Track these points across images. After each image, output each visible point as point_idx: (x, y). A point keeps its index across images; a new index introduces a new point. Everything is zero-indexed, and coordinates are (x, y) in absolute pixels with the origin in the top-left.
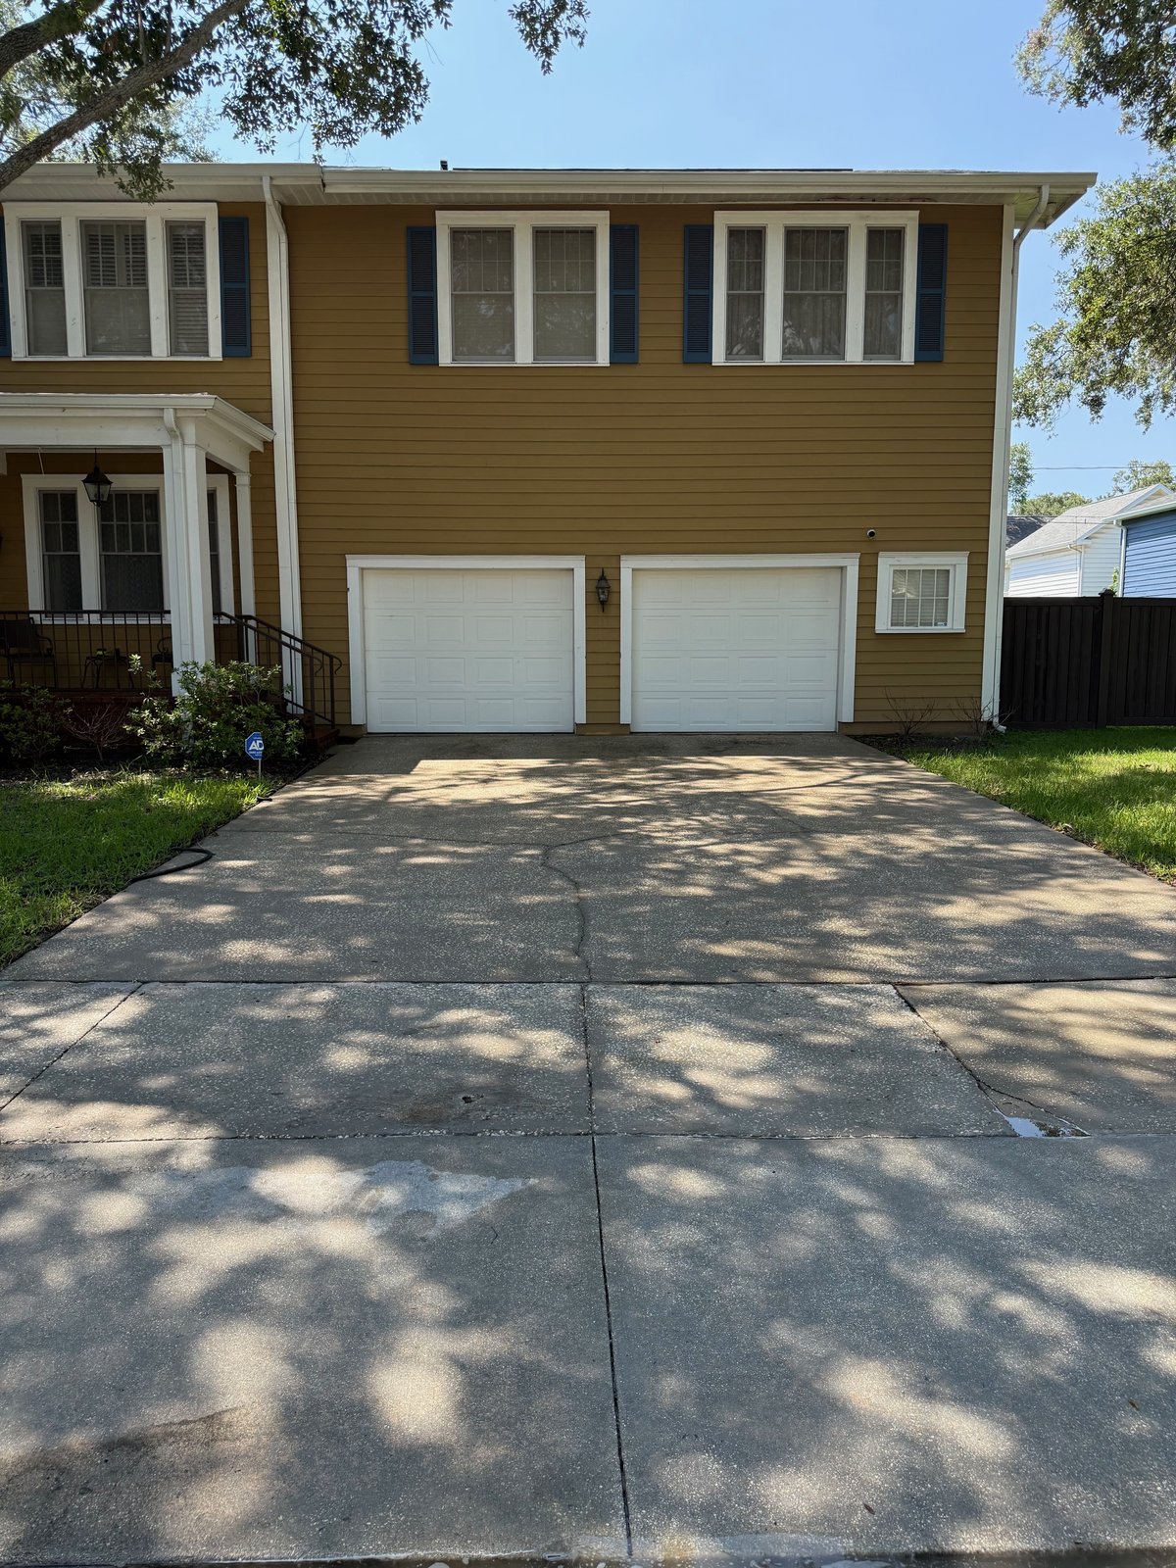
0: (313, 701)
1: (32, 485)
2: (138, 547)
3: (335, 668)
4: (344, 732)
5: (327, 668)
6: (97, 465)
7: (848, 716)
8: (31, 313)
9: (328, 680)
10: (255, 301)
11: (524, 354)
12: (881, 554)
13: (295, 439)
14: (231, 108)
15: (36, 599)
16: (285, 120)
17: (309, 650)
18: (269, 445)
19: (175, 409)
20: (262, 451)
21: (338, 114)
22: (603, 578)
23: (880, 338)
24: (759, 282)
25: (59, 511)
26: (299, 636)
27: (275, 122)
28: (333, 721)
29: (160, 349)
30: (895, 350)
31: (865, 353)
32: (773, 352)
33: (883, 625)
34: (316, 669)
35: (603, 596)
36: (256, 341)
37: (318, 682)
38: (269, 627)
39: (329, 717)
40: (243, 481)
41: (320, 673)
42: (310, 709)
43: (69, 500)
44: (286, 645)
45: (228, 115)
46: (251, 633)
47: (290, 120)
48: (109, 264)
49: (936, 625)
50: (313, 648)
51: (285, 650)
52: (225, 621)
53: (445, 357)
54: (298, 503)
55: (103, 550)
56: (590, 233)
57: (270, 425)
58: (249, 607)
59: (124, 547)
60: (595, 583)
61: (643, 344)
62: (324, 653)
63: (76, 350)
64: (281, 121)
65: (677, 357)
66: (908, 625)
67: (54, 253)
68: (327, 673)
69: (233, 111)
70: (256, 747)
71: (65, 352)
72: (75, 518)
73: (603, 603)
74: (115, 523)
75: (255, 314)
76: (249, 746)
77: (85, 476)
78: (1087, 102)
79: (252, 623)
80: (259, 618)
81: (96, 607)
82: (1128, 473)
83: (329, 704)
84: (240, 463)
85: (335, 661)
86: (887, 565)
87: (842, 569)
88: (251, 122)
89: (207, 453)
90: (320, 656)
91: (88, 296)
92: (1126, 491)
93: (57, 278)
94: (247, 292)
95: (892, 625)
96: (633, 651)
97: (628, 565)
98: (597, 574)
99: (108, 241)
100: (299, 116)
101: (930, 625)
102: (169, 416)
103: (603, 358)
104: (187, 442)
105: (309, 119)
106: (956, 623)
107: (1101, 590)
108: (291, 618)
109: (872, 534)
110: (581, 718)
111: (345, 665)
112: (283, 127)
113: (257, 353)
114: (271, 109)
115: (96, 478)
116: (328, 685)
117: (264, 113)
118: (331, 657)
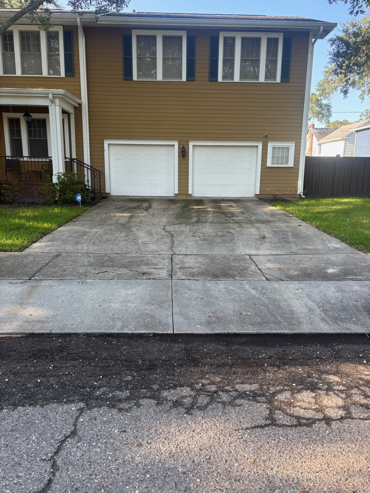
0: (94, 185)
1: (6, 116)
2: (40, 137)
3: (101, 175)
4: (104, 195)
5: (98, 175)
6: (27, 110)
7: (258, 193)
8: (4, 61)
9: (99, 179)
10: (75, 58)
11: (160, 77)
12: (269, 142)
13: (88, 103)
14: (71, 2)
15: (8, 153)
16: (87, 6)
17: (93, 169)
18: (80, 105)
19: (52, 94)
20: (78, 106)
21: (103, 3)
22: (184, 148)
23: (270, 74)
24: (233, 55)
25: (15, 125)
26: (89, 165)
27: (84, 6)
28: (100, 191)
29: (45, 73)
30: (275, 78)
31: (265, 79)
32: (237, 78)
33: (269, 164)
34: (95, 175)
35: (183, 154)
36: (76, 71)
37: (96, 180)
38: (81, 162)
39: (99, 190)
40: (72, 117)
41: (96, 177)
42: (93, 188)
43: (18, 121)
44: (86, 167)
45: (70, 4)
46: (75, 164)
47: (88, 6)
48: (29, 45)
49: (285, 164)
50: (94, 169)
51: (86, 169)
52: (68, 160)
53: (135, 78)
54: (89, 123)
55: (29, 137)
56: (180, 38)
57: (80, 99)
58: (74, 156)
59: (35, 136)
60: (181, 150)
61: (197, 74)
62: (97, 170)
63: (19, 73)
64: (86, 6)
65: (207, 79)
66: (276, 164)
67: (11, 41)
68: (98, 177)
69: (71, 3)
70: (79, 198)
71: (15, 73)
72: (20, 127)
73: (183, 156)
74: (32, 129)
75: (75, 62)
76: (77, 198)
77: (23, 114)
78: (332, 3)
79: (75, 160)
80: (78, 159)
81: (27, 155)
82: (365, 113)
83: (99, 186)
84: (71, 110)
85: (101, 173)
86: (270, 145)
87: (257, 146)
88: (76, 6)
89: (62, 108)
90: (96, 171)
91: (22, 55)
92: (364, 119)
93: (12, 49)
94: (72, 54)
95: (272, 164)
96: (193, 171)
97: (191, 144)
98: (182, 147)
99: (28, 38)
100: (91, 4)
101: (283, 164)
102: (50, 96)
103: (184, 79)
104: (56, 105)
105: (94, 5)
106: (291, 164)
107: (337, 154)
108: (87, 160)
109: (266, 136)
110: (177, 192)
111: (104, 174)
112: (86, 8)
113: (76, 75)
114: (82, 2)
115: (27, 115)
116: (99, 181)
117: (80, 4)
118: (100, 172)
